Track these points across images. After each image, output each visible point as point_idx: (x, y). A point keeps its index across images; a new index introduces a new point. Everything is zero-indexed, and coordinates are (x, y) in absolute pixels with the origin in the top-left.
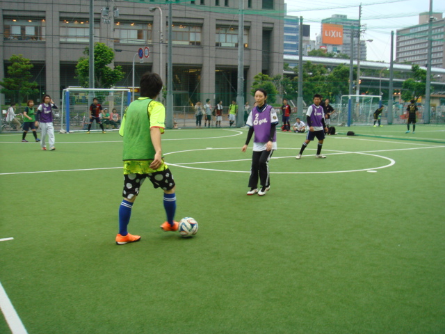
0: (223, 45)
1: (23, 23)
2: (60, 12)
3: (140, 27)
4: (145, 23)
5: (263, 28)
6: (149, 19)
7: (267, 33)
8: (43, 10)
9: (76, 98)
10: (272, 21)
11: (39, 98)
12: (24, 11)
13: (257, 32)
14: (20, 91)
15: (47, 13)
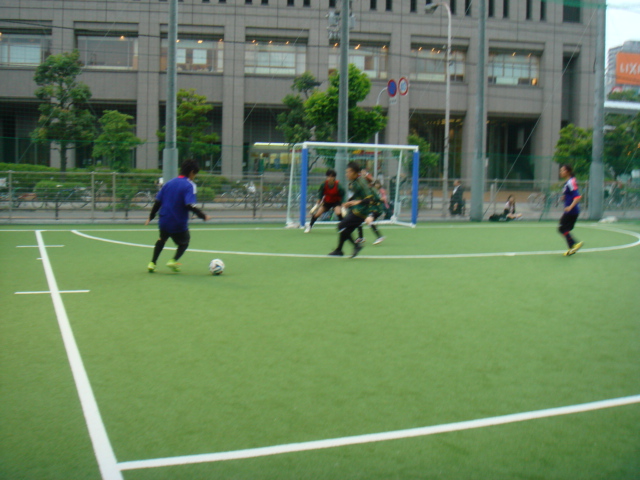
0: (500, 81)
1: (189, 44)
2: (247, 28)
3: (368, 52)
4: (378, 44)
5: (565, 53)
6: (385, 39)
7: (570, 61)
8: (220, 24)
9: (266, 162)
10: (579, 42)
11: (209, 159)
12: (192, 25)
13: (554, 60)
14: (192, 148)
15: (227, 28)
